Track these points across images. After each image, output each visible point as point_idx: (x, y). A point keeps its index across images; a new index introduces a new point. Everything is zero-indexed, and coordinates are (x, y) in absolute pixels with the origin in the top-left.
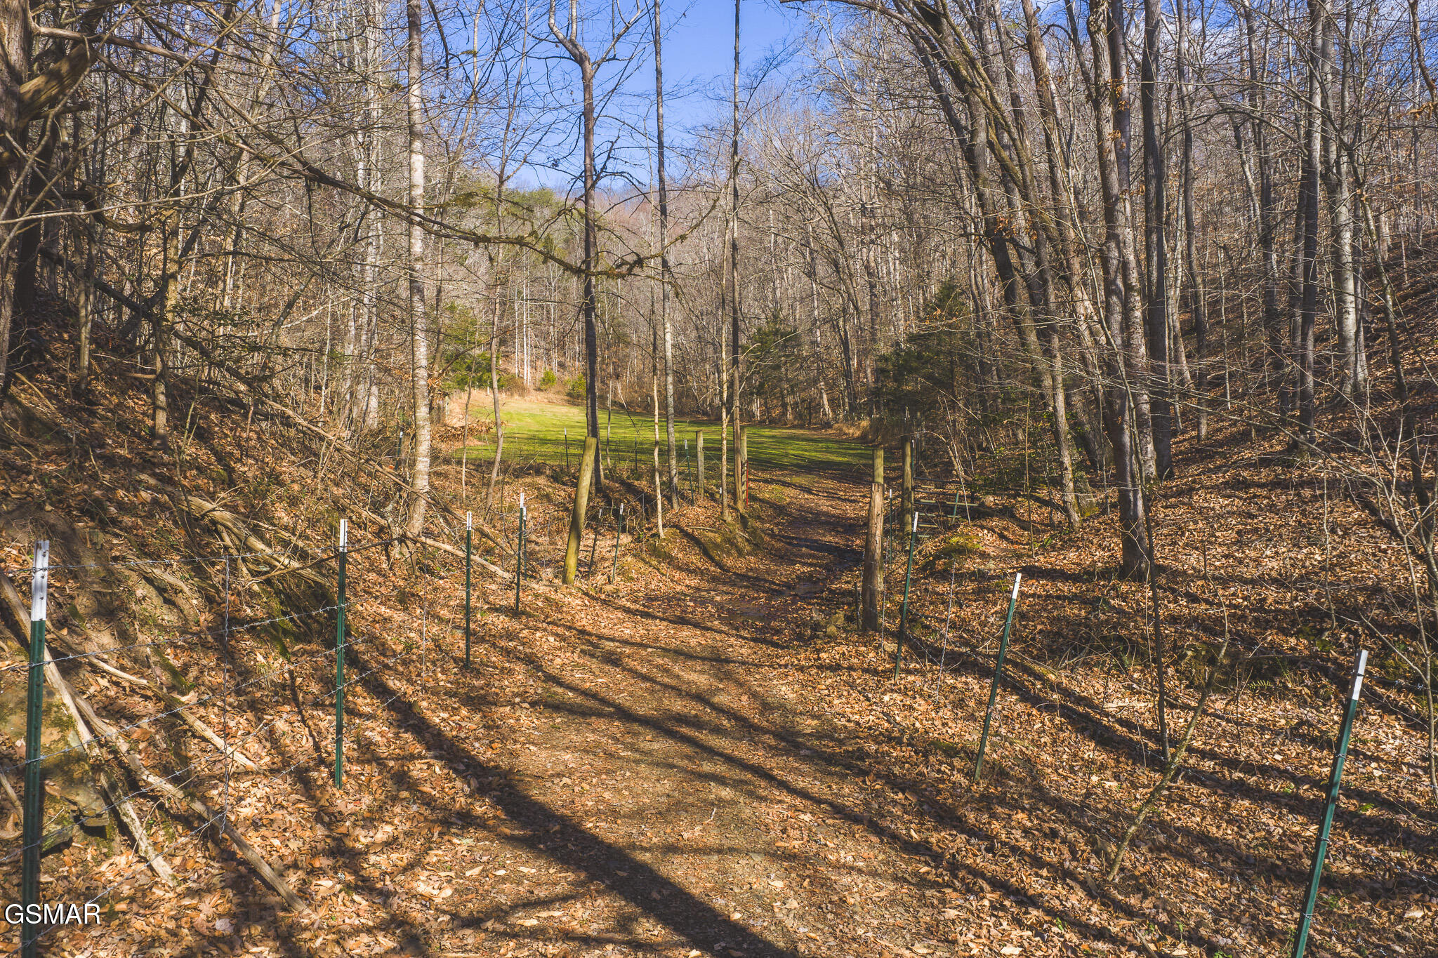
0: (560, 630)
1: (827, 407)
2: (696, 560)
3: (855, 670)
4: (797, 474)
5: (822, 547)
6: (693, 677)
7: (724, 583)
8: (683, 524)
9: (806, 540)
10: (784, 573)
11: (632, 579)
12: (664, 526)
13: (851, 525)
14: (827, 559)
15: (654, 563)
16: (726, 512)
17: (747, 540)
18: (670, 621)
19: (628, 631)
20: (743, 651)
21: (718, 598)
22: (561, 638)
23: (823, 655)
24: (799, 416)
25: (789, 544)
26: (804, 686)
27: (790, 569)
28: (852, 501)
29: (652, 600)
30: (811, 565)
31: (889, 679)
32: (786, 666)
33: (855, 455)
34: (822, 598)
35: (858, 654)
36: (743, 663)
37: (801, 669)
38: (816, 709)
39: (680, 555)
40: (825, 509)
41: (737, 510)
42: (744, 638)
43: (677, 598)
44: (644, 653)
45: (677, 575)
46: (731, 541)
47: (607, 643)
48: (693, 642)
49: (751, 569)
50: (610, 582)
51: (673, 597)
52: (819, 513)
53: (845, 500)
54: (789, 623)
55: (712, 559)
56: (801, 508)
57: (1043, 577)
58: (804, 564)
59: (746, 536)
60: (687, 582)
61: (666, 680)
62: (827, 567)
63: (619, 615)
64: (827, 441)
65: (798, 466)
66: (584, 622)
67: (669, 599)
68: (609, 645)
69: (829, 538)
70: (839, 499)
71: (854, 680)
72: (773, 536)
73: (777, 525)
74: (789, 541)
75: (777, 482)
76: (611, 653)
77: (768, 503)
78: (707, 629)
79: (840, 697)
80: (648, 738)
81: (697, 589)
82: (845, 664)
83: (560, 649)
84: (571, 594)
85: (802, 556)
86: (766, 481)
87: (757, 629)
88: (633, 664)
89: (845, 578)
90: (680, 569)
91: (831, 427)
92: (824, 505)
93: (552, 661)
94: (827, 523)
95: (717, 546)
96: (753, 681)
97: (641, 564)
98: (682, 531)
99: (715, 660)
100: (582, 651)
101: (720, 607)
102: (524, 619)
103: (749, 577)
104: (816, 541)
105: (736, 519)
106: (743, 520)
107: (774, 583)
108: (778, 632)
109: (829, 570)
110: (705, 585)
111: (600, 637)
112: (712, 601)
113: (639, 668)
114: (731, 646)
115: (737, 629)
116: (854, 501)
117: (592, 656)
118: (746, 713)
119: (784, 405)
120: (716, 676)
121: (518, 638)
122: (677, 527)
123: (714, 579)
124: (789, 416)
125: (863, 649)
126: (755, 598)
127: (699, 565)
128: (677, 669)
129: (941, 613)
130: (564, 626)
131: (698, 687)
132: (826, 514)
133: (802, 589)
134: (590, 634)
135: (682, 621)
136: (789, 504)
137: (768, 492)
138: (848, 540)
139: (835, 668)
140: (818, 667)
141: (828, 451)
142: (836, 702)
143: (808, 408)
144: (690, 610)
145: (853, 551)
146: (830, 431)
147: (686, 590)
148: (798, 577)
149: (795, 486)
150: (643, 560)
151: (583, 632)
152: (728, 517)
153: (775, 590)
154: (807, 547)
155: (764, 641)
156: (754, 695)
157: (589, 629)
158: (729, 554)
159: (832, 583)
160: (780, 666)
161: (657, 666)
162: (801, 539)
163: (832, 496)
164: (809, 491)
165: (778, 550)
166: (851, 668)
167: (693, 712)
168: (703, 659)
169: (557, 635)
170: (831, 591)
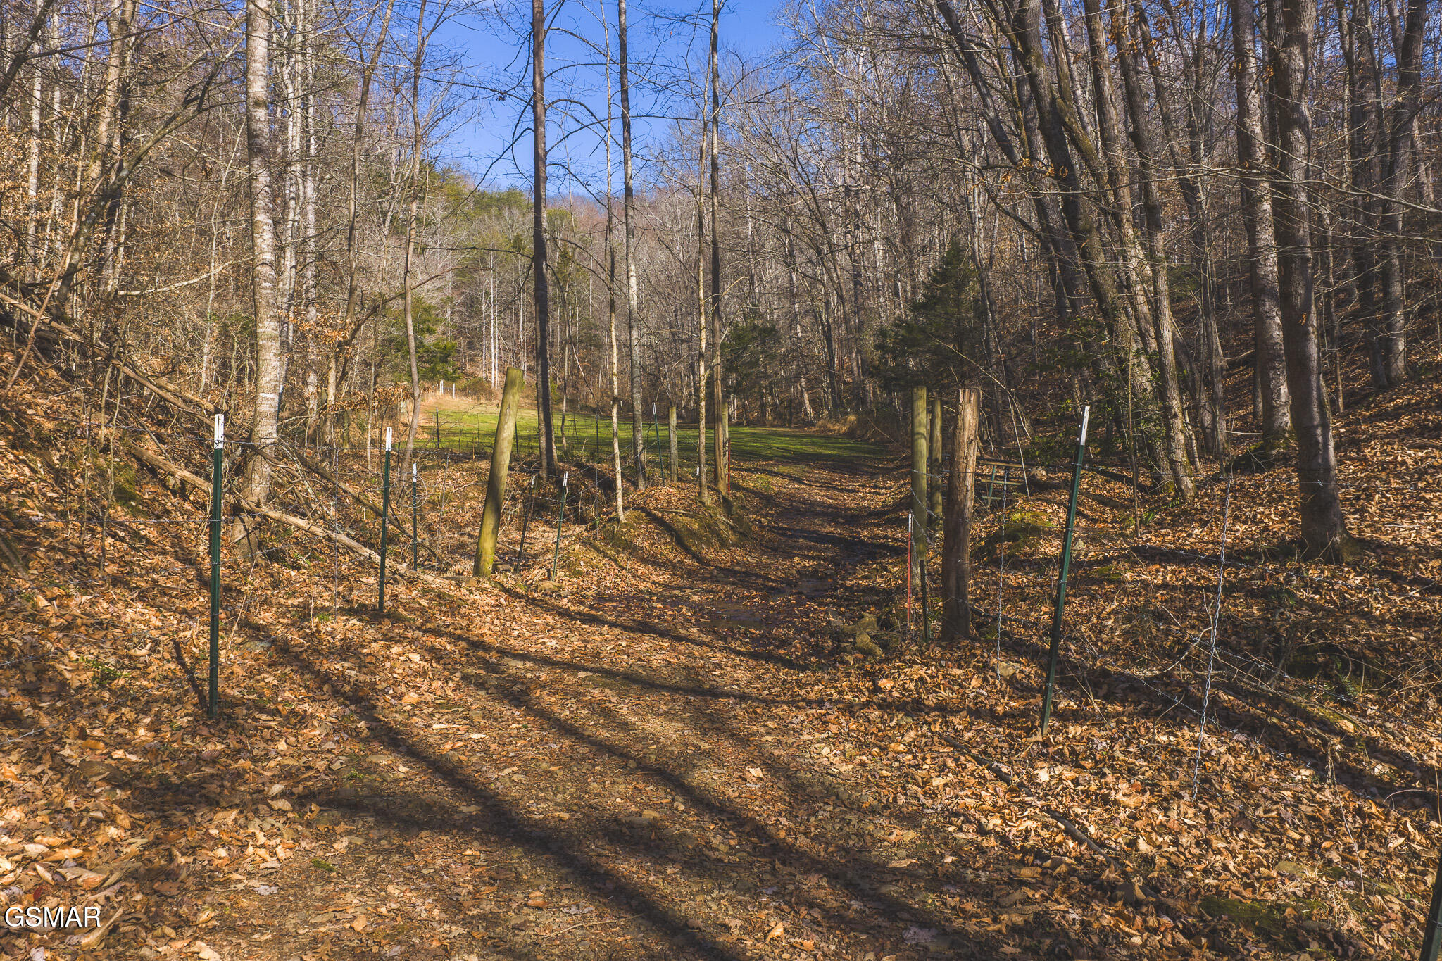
0: (439, 642)
1: (808, 406)
2: (666, 550)
3: (954, 713)
4: (784, 464)
5: (822, 539)
6: (654, 725)
7: (703, 579)
8: (651, 505)
9: (802, 531)
10: (780, 567)
11: (580, 573)
12: (625, 508)
13: (852, 516)
14: (832, 551)
15: (611, 552)
16: (706, 492)
17: (732, 528)
18: (625, 628)
19: (553, 643)
20: (739, 674)
21: (696, 598)
22: (435, 654)
23: (885, 683)
24: (778, 416)
25: (783, 535)
26: (863, 746)
27: (787, 563)
28: (849, 491)
29: (605, 600)
30: (813, 558)
31: (1029, 732)
32: (820, 703)
33: (845, 449)
34: (837, 597)
35: (952, 682)
36: (742, 697)
37: (849, 709)
38: (901, 800)
39: (646, 544)
40: (819, 499)
41: (719, 492)
42: (738, 653)
43: (639, 598)
44: (570, 679)
45: (641, 569)
46: (712, 528)
47: (513, 663)
48: (657, 660)
49: (738, 563)
50: (549, 578)
51: (635, 597)
52: (813, 504)
53: (842, 490)
54: (799, 630)
55: (687, 550)
56: (791, 498)
57: (1169, 561)
58: (804, 557)
59: (731, 522)
60: (655, 578)
61: (603, 733)
62: (832, 560)
63: (550, 620)
64: (812, 437)
65: (783, 457)
66: (486, 630)
67: (629, 599)
68: (517, 666)
69: (829, 529)
70: (835, 488)
71: (959, 734)
72: (762, 526)
73: (765, 516)
74: (782, 532)
75: (762, 471)
76: (515, 680)
77: (753, 492)
78: (681, 639)
79: (943, 769)
80: (537, 896)
81: (667, 586)
82: (930, 701)
83: (424, 674)
84: (483, 590)
85: (800, 548)
86: (749, 470)
87: (754, 640)
88: (549, 700)
89: (861, 574)
90: (645, 561)
91: (814, 425)
92: (819, 495)
93: (399, 697)
94: (824, 514)
95: (693, 534)
96: (764, 733)
97: (593, 554)
98: (649, 514)
99: (693, 691)
100: (466, 678)
101: (698, 609)
102: (387, 624)
103: (736, 572)
104: (814, 532)
105: (717, 502)
106: (726, 504)
107: (769, 579)
108: (784, 643)
109: (837, 564)
110: (678, 581)
111: (504, 653)
112: (687, 601)
113: (557, 708)
114: (718, 666)
115: (724, 639)
116: (853, 491)
117: (481, 685)
118: (761, 811)
119: (763, 406)
120: (694, 722)
121: (358, 655)
122: (643, 509)
123: (690, 574)
124: (769, 417)
125: (957, 672)
126: (747, 598)
127: (671, 557)
128: (624, 710)
129: (1026, 614)
130: (451, 635)
131: (661, 748)
132: (822, 504)
133: (806, 586)
134: (488, 648)
135: (644, 628)
136: (778, 493)
137: (752, 482)
138: (852, 531)
139: (914, 708)
140: (880, 707)
141: (813, 444)
142: (938, 782)
143: (789, 406)
144: (657, 612)
145: (862, 542)
146: (813, 429)
147: (653, 588)
148: (799, 572)
149: (783, 476)
150: (596, 548)
151: (478, 645)
152: (708, 499)
153: (772, 588)
154: (805, 538)
155: (769, 658)
156: (772, 766)
157: (489, 640)
158: (709, 545)
159: (844, 578)
160: (810, 703)
161: (593, 705)
162: (796, 530)
163: (825, 485)
164: (800, 481)
165: (770, 541)
166: (943, 709)
167: (649, 814)
168: (673, 689)
169: (432, 650)
170: (847, 589)
